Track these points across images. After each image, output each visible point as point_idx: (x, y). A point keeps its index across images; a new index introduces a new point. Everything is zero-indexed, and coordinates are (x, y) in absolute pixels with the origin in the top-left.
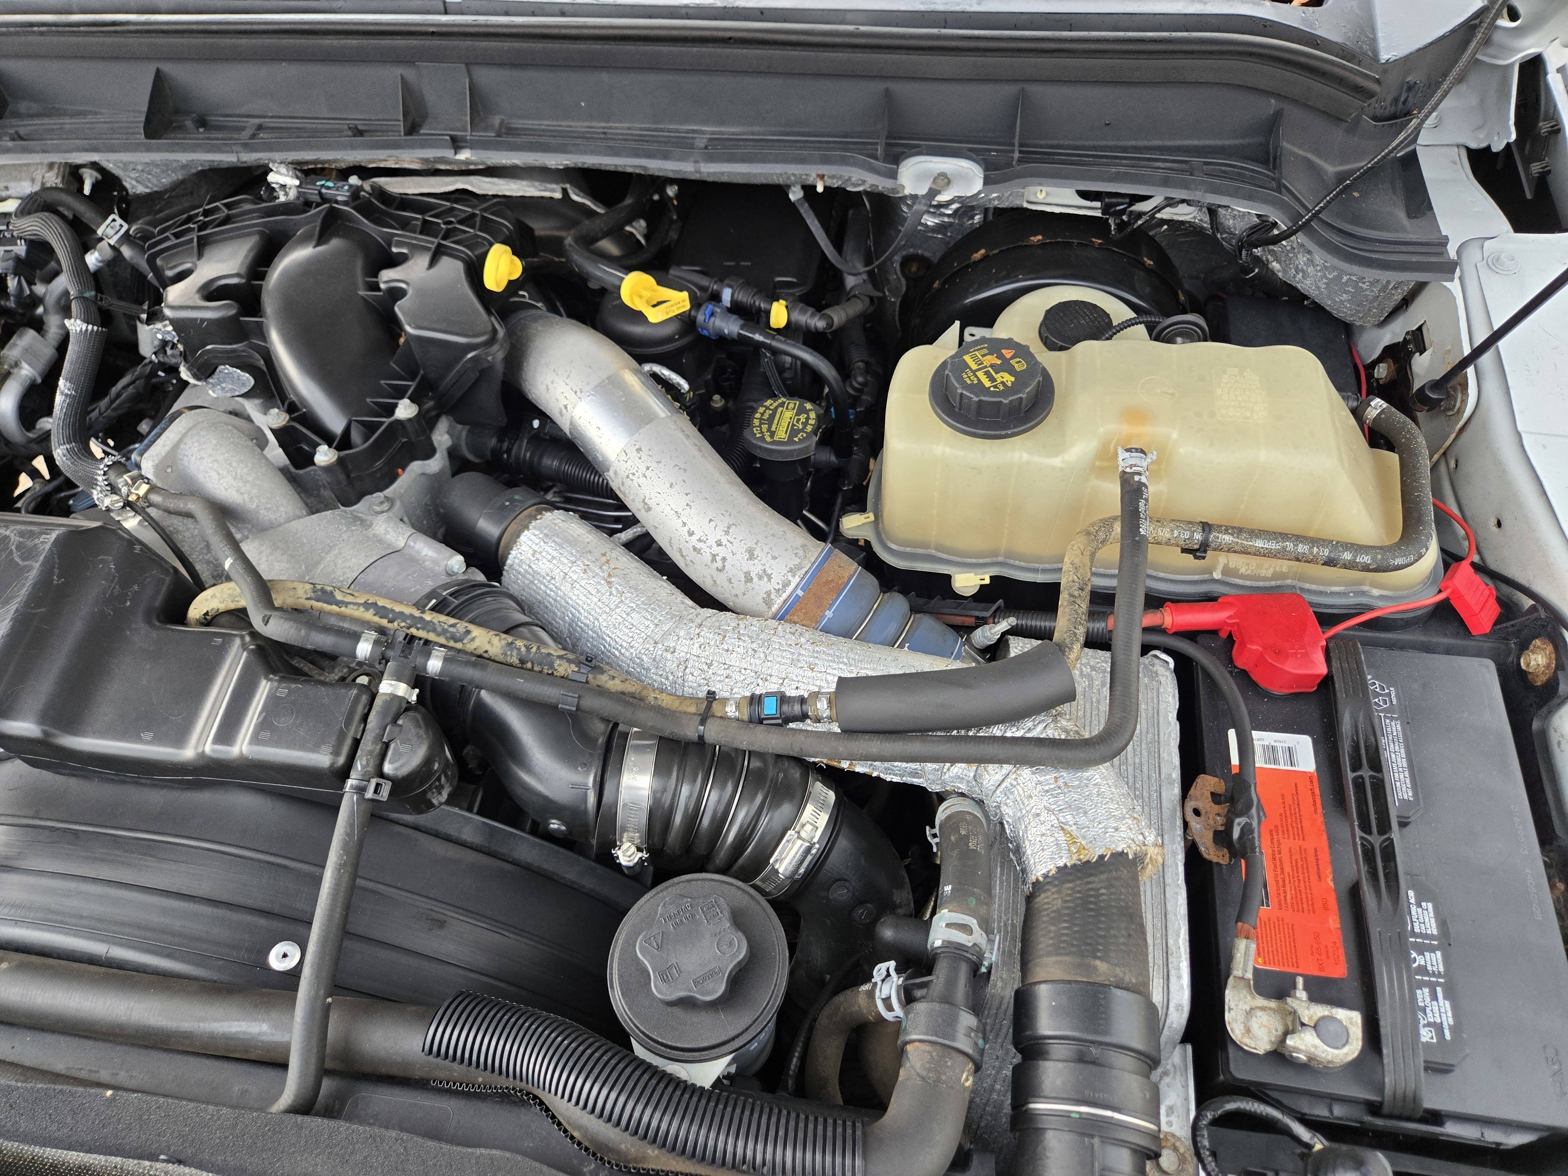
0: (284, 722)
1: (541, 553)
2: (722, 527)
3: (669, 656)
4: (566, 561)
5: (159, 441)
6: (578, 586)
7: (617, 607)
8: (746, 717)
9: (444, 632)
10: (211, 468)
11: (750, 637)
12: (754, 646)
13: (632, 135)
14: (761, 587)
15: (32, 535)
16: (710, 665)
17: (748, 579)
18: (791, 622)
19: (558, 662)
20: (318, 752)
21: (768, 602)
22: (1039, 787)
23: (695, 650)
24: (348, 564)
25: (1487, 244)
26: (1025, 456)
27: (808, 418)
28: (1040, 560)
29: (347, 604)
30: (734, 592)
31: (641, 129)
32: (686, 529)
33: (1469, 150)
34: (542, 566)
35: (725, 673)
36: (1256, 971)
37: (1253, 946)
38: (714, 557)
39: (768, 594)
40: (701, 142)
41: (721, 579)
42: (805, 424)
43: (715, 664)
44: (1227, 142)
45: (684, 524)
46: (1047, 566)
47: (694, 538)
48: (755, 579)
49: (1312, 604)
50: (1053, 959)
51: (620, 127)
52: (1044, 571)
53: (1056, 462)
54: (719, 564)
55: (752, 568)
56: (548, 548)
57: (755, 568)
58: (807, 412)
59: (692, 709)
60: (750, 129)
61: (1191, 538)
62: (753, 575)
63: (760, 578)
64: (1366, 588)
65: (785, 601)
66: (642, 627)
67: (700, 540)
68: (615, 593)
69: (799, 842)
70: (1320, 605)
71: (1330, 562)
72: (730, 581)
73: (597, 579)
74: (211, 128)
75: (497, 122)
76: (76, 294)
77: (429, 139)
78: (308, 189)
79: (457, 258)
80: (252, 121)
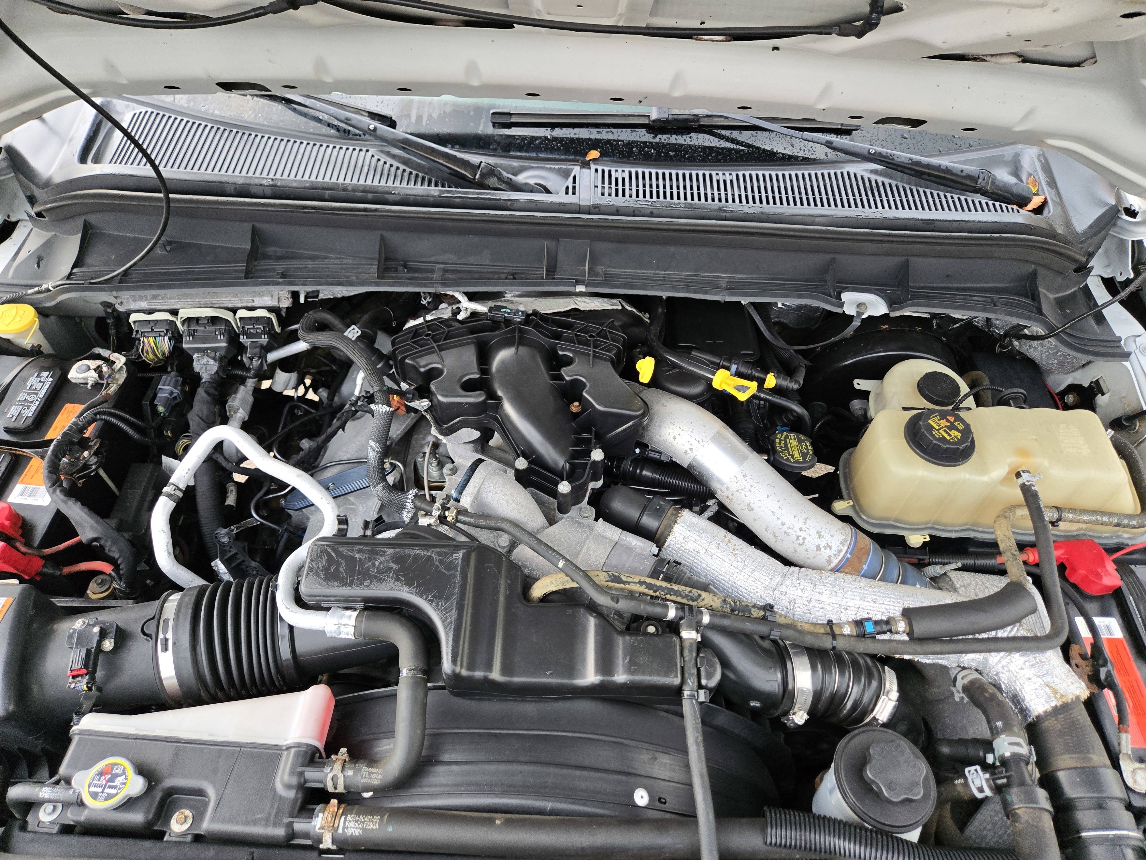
0: (643, 660)
1: (688, 537)
2: (802, 520)
3: (783, 597)
4: (705, 542)
5: (469, 484)
7: (743, 568)
8: (855, 634)
9: (686, 596)
11: (831, 584)
12: (835, 589)
14: (826, 553)
15: (446, 554)
16: (810, 601)
17: (818, 548)
18: (842, 572)
19: (753, 610)
20: (668, 677)
21: (829, 561)
22: (1027, 663)
23: (799, 593)
24: (597, 554)
25: (1138, 339)
26: (968, 476)
27: (806, 445)
28: (953, 526)
29: (629, 583)
30: (808, 556)
31: (687, 275)
32: (780, 522)
33: (1102, 278)
34: (690, 545)
35: (820, 606)
36: (1132, 749)
37: (1129, 736)
38: (798, 537)
39: (830, 557)
40: (723, 283)
41: (801, 550)
42: (807, 449)
43: (813, 601)
44: (1004, 285)
45: (778, 519)
46: (956, 529)
47: (785, 527)
48: (823, 549)
49: (1101, 544)
50: (1067, 756)
51: (674, 273)
52: (956, 531)
53: (985, 478)
54: (801, 541)
55: (821, 543)
57: (822, 543)
58: (804, 441)
59: (822, 631)
61: (1053, 516)
62: (821, 547)
63: (825, 548)
64: (1120, 533)
65: (840, 561)
66: (763, 581)
67: (789, 528)
68: (739, 559)
69: (890, 702)
70: (1105, 544)
71: (1118, 525)
72: (806, 550)
73: (727, 552)
74: (411, 270)
75: (600, 271)
76: (378, 388)
77: (562, 282)
78: (496, 314)
79: (605, 360)
80: (438, 266)
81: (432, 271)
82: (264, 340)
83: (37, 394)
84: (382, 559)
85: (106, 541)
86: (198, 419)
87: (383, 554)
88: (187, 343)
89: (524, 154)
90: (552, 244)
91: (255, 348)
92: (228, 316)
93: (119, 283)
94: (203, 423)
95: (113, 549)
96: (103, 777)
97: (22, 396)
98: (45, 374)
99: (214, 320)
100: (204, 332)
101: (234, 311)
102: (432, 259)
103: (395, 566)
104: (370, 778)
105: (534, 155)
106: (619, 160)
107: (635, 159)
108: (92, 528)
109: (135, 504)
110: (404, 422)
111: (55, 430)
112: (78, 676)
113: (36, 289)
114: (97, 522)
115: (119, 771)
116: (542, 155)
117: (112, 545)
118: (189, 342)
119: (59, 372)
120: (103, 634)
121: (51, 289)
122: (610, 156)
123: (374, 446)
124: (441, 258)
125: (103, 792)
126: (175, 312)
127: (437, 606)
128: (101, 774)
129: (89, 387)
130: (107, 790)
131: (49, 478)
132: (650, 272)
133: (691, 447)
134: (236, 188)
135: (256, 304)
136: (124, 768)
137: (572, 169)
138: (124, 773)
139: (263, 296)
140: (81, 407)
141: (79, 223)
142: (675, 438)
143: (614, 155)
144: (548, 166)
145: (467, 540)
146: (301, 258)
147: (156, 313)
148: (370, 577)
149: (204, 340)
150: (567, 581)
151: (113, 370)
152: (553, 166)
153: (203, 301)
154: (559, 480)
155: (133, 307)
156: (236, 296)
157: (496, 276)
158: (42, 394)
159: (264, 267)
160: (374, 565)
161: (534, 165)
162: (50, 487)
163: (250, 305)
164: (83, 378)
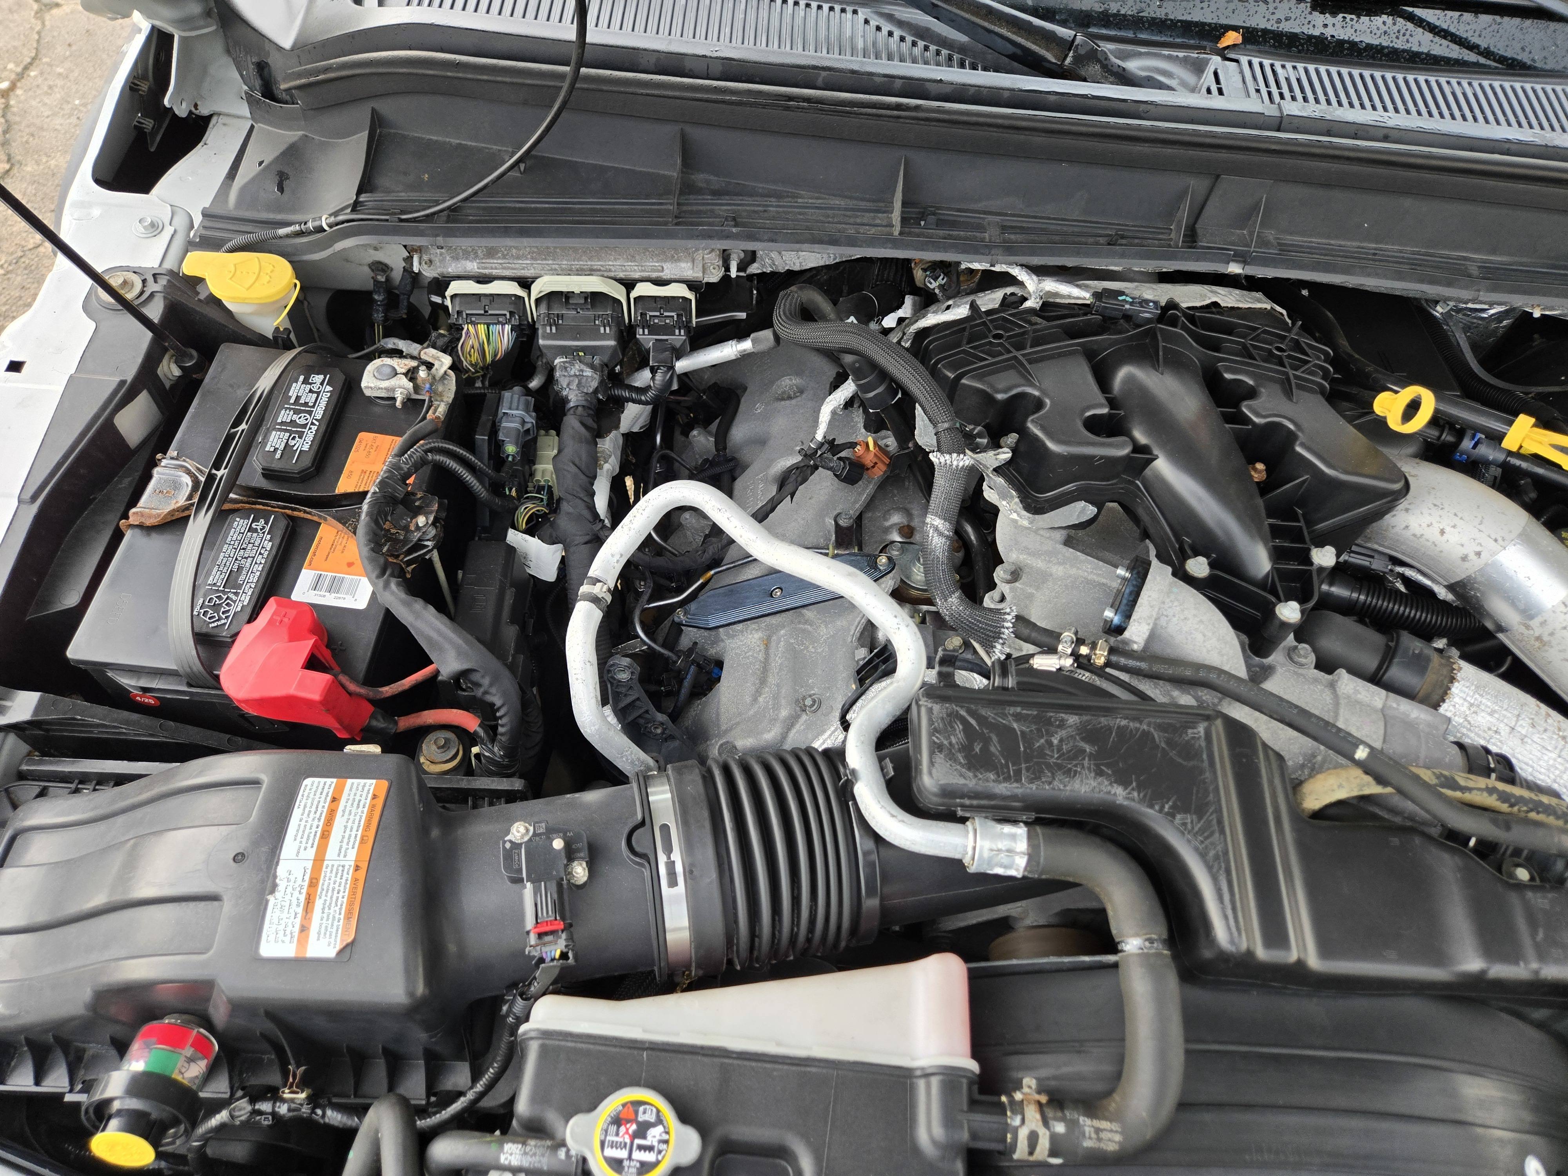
1: (1478, 706)
5: (1140, 600)
6: (1529, 741)
10: (1196, 630)
13: (1403, 257)
29: (1469, 789)
31: (1414, 253)
34: (1480, 719)
40: (1473, 269)
56: (1484, 701)
60: (1516, 259)
73: (1548, 734)
74: (941, 223)
75: (1271, 238)
76: (946, 425)
77: (1211, 254)
78: (1108, 303)
79: (1310, 391)
80: (990, 218)
81: (981, 228)
82: (679, 338)
83: (310, 413)
84: (1063, 733)
85: (483, 677)
86: (574, 469)
87: (1062, 725)
88: (546, 337)
89: (1112, 33)
90: (1197, 185)
91: (665, 350)
92: (618, 292)
93: (447, 222)
94: (582, 477)
95: (493, 690)
96: (623, 1129)
97: (285, 416)
98: (318, 378)
99: (596, 298)
100: (574, 319)
101: (629, 285)
102: (979, 206)
103: (1088, 748)
104: (1099, 1139)
105: (1130, 34)
106: (1272, 50)
107: (1299, 52)
108: (460, 653)
109: (490, 612)
110: (864, 490)
111: (349, 477)
112: (546, 934)
113: (297, 228)
114: (466, 642)
115: (651, 1117)
116: (1143, 36)
117: (491, 685)
118: (551, 336)
119: (341, 378)
120: (570, 854)
121: (326, 228)
122: (1259, 43)
123: (941, 527)
124: (995, 204)
125: (630, 1158)
126: (525, 283)
127: (1184, 824)
128: (617, 1121)
129: (398, 404)
130: (638, 1155)
131: (371, 560)
132: (1351, 244)
133: (1478, 549)
134: (658, 59)
135: (666, 275)
136: (658, 1111)
137: (1207, 61)
138: (659, 1121)
139: (679, 260)
140: (398, 442)
141: (362, 114)
142: (1442, 532)
143: (1265, 41)
144: (1167, 53)
145: (1133, 698)
146: (751, 196)
147: (496, 282)
148: (1049, 766)
149: (578, 334)
150: (1368, 784)
151: (434, 378)
152: (1175, 54)
153: (577, 264)
154: (1274, 600)
155: (452, 268)
156: (632, 258)
157: (1091, 240)
158: (319, 412)
159: (695, 208)
160: (1050, 744)
161: (1143, 50)
162: (378, 577)
163: (654, 275)
164: (387, 389)
